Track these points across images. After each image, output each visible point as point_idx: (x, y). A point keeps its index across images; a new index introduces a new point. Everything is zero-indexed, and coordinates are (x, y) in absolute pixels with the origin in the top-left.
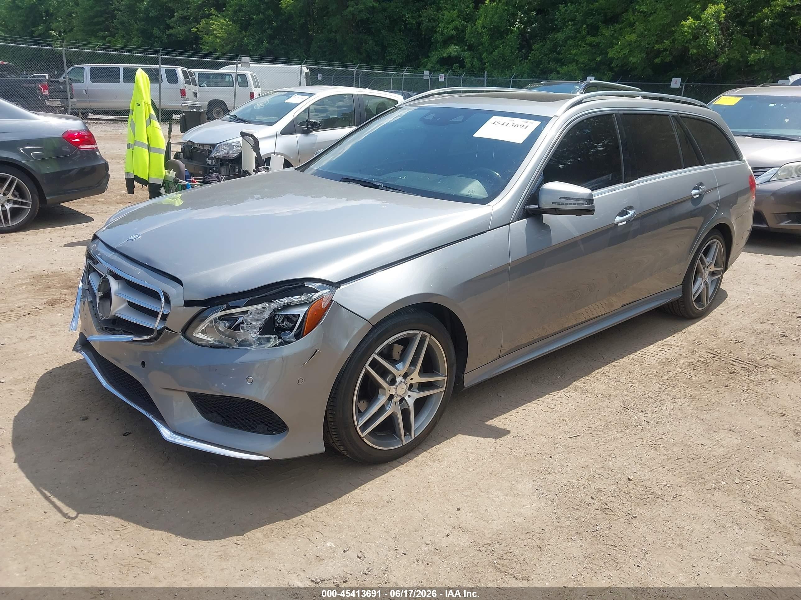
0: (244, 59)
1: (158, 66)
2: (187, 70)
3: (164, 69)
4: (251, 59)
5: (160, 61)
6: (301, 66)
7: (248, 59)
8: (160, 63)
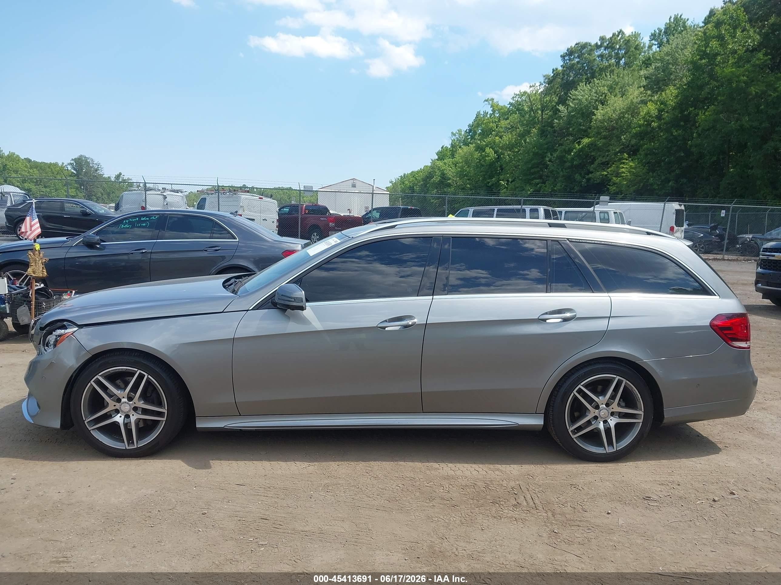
0: (602, 198)
1: (520, 206)
2: (550, 209)
3: (529, 209)
4: (610, 198)
5: (522, 202)
6: (665, 204)
7: (607, 198)
8: (522, 204)
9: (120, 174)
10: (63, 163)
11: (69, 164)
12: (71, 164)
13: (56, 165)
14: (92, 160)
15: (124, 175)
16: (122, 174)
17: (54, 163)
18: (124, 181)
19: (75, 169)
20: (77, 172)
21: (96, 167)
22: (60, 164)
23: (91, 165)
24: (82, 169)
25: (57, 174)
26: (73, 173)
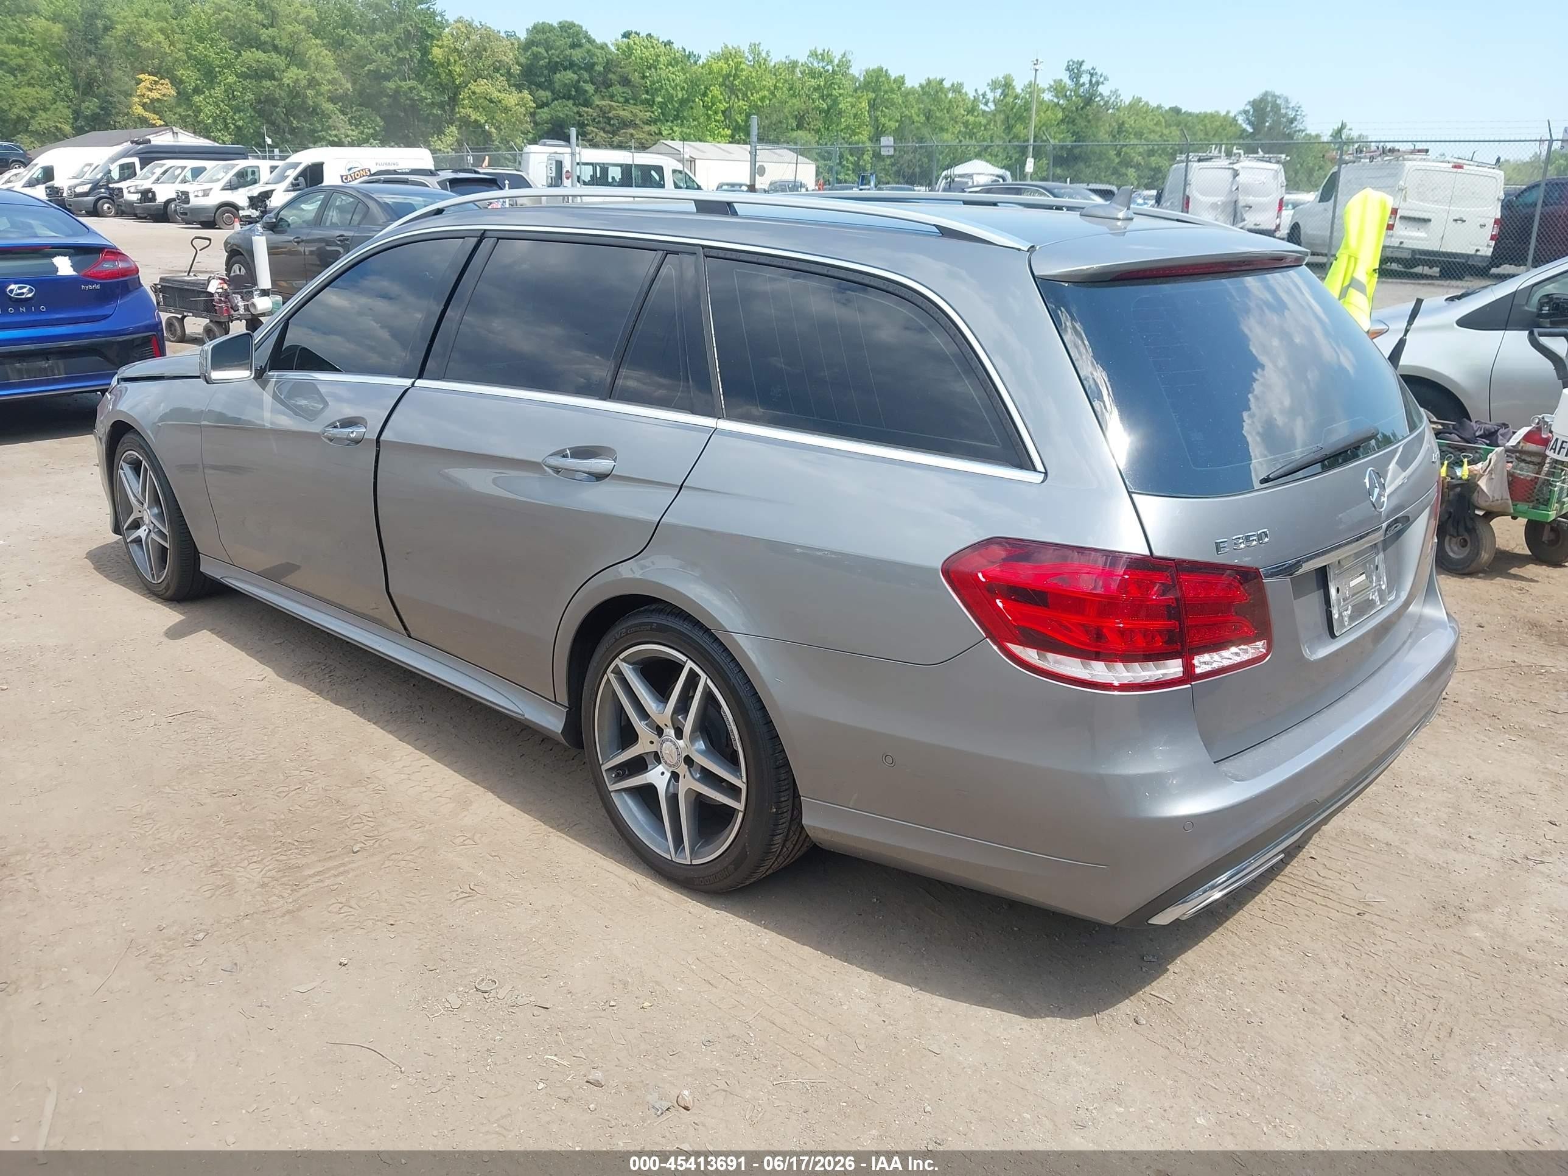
9: (1343, 126)
10: (1228, 112)
11: (1240, 113)
12: (1246, 112)
13: (1213, 117)
14: (1287, 101)
15: (1351, 129)
16: (1348, 127)
17: (1211, 114)
18: (1350, 142)
19: (1250, 123)
20: (1254, 128)
21: (1291, 114)
22: (1223, 113)
23: (1283, 111)
24: (1265, 122)
25: (1214, 135)
26: (1244, 130)
